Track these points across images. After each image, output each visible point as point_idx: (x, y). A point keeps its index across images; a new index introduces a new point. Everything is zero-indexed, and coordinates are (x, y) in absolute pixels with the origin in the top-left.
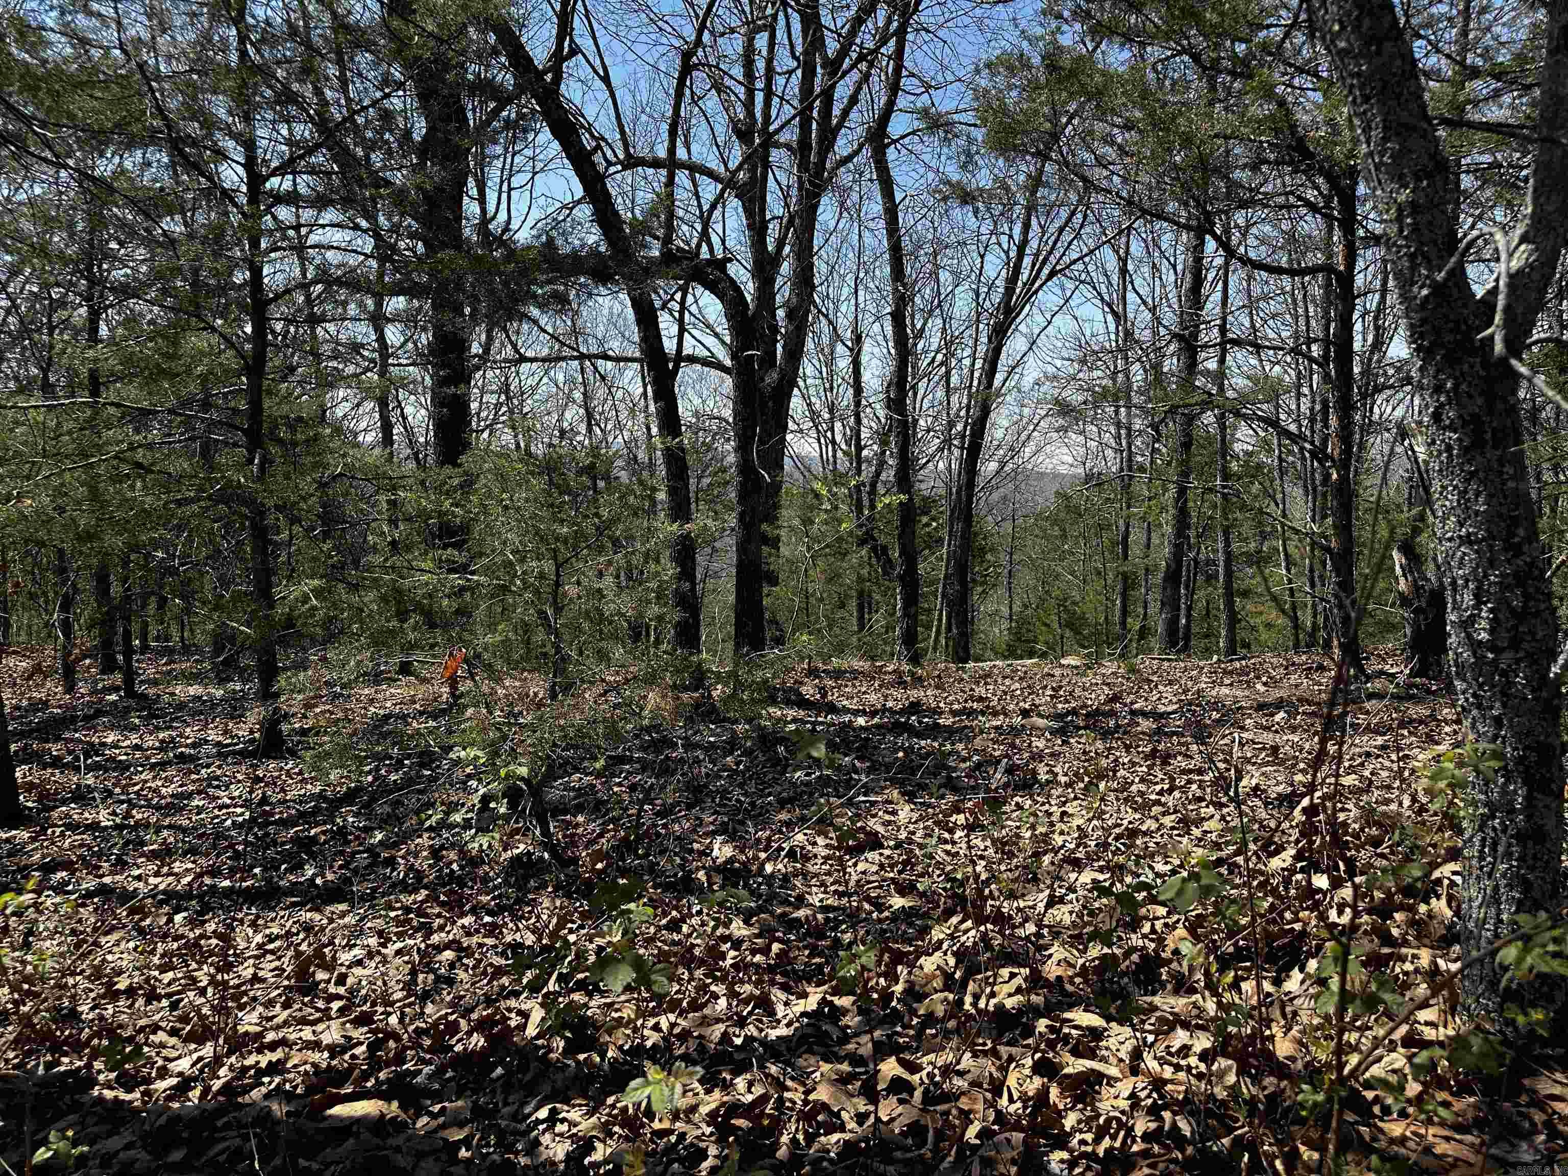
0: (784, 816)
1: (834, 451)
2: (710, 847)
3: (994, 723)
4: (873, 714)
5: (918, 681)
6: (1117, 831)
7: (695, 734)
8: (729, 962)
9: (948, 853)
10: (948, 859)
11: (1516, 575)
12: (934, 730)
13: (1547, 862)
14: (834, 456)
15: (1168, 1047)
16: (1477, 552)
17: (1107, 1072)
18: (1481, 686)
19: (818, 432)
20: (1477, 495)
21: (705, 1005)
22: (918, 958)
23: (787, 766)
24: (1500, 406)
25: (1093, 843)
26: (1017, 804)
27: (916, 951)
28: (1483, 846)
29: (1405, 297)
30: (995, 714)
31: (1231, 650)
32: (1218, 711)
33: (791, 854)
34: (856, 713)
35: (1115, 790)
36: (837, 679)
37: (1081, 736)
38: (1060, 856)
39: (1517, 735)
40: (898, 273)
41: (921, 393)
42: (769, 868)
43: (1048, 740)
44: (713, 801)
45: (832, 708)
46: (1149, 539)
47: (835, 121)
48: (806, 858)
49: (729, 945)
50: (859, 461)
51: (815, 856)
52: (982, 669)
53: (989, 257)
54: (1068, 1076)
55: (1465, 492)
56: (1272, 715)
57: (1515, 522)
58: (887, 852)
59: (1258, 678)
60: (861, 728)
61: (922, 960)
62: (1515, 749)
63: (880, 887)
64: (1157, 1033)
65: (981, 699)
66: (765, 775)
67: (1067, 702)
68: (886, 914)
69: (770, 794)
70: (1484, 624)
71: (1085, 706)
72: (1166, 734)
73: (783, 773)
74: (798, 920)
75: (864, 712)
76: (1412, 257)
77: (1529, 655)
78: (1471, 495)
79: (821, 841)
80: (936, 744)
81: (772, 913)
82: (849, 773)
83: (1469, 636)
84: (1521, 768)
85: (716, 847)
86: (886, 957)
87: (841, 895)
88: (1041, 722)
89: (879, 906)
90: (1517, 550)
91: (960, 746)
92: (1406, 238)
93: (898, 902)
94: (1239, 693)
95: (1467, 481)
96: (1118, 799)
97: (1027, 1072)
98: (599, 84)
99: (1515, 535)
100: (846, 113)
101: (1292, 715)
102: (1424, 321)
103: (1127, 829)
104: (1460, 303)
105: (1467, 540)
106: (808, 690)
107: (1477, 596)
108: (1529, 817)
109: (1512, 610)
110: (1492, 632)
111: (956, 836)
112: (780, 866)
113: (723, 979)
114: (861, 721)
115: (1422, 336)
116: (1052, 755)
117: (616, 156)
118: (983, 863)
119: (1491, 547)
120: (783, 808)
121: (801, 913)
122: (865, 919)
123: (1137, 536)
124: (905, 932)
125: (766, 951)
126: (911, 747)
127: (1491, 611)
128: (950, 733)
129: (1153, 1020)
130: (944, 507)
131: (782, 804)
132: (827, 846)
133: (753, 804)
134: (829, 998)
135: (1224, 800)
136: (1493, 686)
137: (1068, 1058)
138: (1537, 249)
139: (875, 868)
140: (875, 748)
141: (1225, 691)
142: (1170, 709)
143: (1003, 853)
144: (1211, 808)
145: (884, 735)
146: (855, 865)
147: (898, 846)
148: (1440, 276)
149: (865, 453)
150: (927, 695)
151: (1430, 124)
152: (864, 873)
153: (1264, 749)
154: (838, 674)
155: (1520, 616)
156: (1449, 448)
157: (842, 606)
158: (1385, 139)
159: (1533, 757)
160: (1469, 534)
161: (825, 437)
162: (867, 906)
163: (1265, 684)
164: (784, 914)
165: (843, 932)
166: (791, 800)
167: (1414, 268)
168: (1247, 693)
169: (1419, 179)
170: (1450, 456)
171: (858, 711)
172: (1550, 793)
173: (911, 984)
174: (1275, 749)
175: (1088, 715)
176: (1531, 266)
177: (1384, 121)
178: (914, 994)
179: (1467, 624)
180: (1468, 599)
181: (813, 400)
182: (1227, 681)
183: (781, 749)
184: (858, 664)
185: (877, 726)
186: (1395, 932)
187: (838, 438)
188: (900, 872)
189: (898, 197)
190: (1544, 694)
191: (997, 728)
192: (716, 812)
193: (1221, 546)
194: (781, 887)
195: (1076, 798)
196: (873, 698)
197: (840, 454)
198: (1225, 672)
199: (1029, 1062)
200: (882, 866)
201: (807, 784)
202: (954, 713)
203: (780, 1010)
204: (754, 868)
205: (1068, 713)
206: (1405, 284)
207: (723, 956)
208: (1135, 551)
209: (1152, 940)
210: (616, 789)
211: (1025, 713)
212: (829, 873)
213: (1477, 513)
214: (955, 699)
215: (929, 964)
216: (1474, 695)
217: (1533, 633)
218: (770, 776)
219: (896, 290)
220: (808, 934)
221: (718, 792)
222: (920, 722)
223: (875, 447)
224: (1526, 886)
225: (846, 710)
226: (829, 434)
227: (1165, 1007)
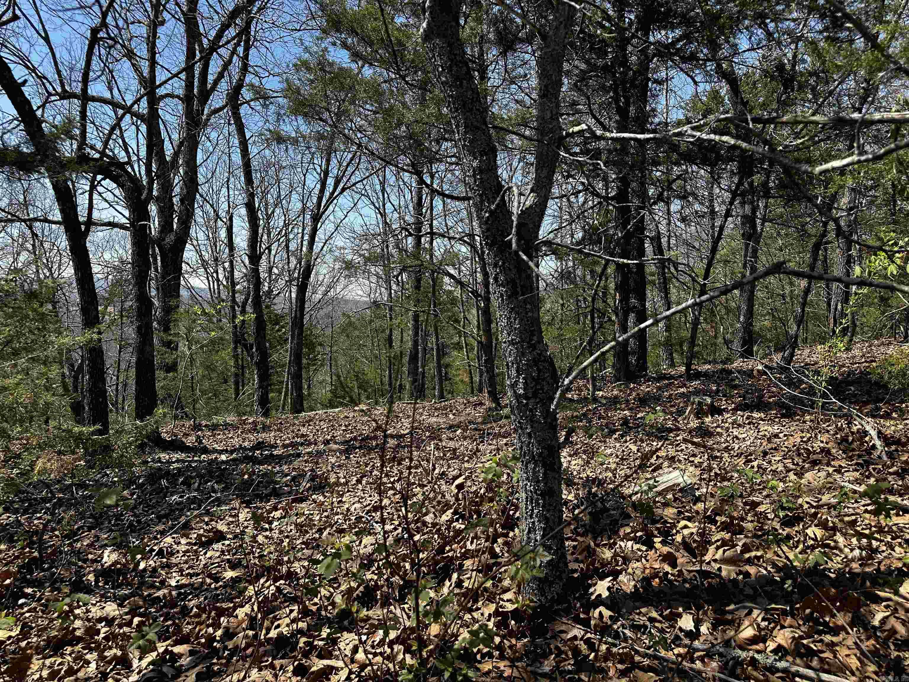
0: (161, 527)
1: (219, 286)
2: (101, 556)
3: (308, 450)
4: (232, 452)
5: (266, 428)
6: (368, 508)
7: (103, 477)
8: (102, 635)
9: (266, 537)
10: (266, 541)
11: (534, 360)
12: (271, 459)
13: (555, 507)
14: (218, 289)
15: (373, 642)
16: (516, 349)
17: (336, 665)
18: (521, 417)
19: (207, 273)
20: (515, 320)
21: (79, 670)
22: (235, 610)
23: (167, 492)
24: (524, 275)
25: (353, 518)
26: (313, 500)
27: (234, 606)
28: (527, 501)
29: (479, 218)
30: (310, 444)
31: (442, 396)
32: (429, 431)
33: (160, 553)
34: (221, 452)
35: (371, 483)
36: (213, 430)
37: (356, 453)
38: (334, 528)
39: (539, 443)
40: (249, 181)
41: (273, 252)
42: (142, 566)
43: (338, 457)
44: (110, 522)
45: (205, 451)
46: (402, 337)
47: (209, 86)
48: (171, 554)
49: (103, 624)
50: (234, 292)
51: (178, 552)
52: (310, 416)
53: (308, 176)
54: (313, 673)
55: (510, 318)
56: (455, 431)
57: (532, 334)
58: (227, 542)
59: (451, 411)
60: (223, 462)
61: (237, 611)
62: (538, 449)
63: (219, 566)
64: (368, 634)
65: (303, 436)
66: (151, 500)
67: (352, 433)
68: (221, 583)
69: (152, 513)
70: (521, 385)
71: (362, 434)
72: (402, 447)
73: (165, 496)
74: (158, 597)
75: (226, 451)
76: (481, 196)
77: (541, 400)
78: (512, 320)
79: (183, 541)
80: (270, 468)
81: (141, 596)
82: (209, 493)
83: (515, 392)
84: (541, 459)
85: (106, 555)
86: (213, 614)
87: (191, 575)
88: (335, 447)
89: (216, 579)
90: (533, 347)
91: (285, 467)
92: (477, 186)
93: (229, 574)
94: (441, 421)
95: (511, 312)
96: (371, 489)
97: (289, 674)
98: (42, 41)
99: (533, 340)
100: (216, 82)
101: (465, 430)
102: (488, 230)
103: (373, 506)
104: (503, 221)
105: (512, 343)
106: (190, 441)
107: (518, 371)
108: (546, 484)
109: (533, 378)
110: (525, 389)
111: (273, 526)
112: (151, 562)
113: (96, 649)
114: (223, 457)
115: (487, 238)
116: (339, 466)
117: (54, 89)
118: (287, 540)
119: (522, 346)
120: (160, 522)
121: (160, 593)
122: (206, 589)
123: (396, 334)
124: (230, 594)
125: (129, 624)
126: (254, 472)
127: (523, 378)
128: (279, 460)
129: (367, 626)
130: (288, 320)
131: (159, 518)
132: (187, 544)
133: (139, 522)
134: (170, 648)
135: (425, 483)
136: (527, 417)
137: (315, 660)
138: (538, 196)
139: (218, 554)
140: (230, 474)
141: (434, 419)
142: (406, 432)
143: (301, 532)
144: (418, 488)
145: (237, 465)
146: (205, 553)
147: (235, 537)
148: (493, 207)
149: (238, 287)
150: (270, 437)
151: (487, 126)
152: (210, 558)
153: (450, 451)
154: (214, 427)
155: (537, 381)
156: (502, 296)
157: (226, 381)
158: (466, 133)
159: (546, 452)
160: (512, 340)
161: (212, 277)
162: (208, 581)
163: (454, 414)
164: (149, 595)
165: (190, 600)
166: (166, 516)
167: (482, 202)
168: (445, 420)
169: (482, 156)
170: (502, 300)
171: (222, 451)
172: (554, 470)
173: (227, 629)
174: (455, 450)
175: (362, 439)
176: (535, 204)
177: (465, 122)
178: (229, 635)
179: (513, 386)
180: (514, 373)
181: (203, 253)
182: (436, 414)
183: (164, 482)
184: (231, 418)
185: (234, 460)
186: (498, 550)
187: (221, 277)
188: (234, 554)
189: (248, 135)
190: (549, 420)
191: (308, 453)
192: (111, 530)
193: (434, 340)
194: (150, 577)
195: (348, 491)
196: (236, 442)
197: (221, 287)
198: (436, 409)
199: (291, 668)
200: (223, 552)
201: (181, 503)
202: (285, 446)
203: (135, 664)
204: (132, 566)
205: (352, 439)
206: (479, 210)
207: (98, 632)
208: (396, 344)
209: (376, 574)
210: (36, 522)
211: (327, 442)
212: (186, 562)
213: (515, 328)
214: (287, 437)
215: (241, 613)
216: (519, 422)
217: (542, 389)
218: (154, 501)
219: (248, 190)
220: (165, 606)
221: (114, 515)
222: (261, 454)
223: (245, 284)
224: (547, 520)
225: (215, 451)
226: (215, 275)
227: (375, 617)
